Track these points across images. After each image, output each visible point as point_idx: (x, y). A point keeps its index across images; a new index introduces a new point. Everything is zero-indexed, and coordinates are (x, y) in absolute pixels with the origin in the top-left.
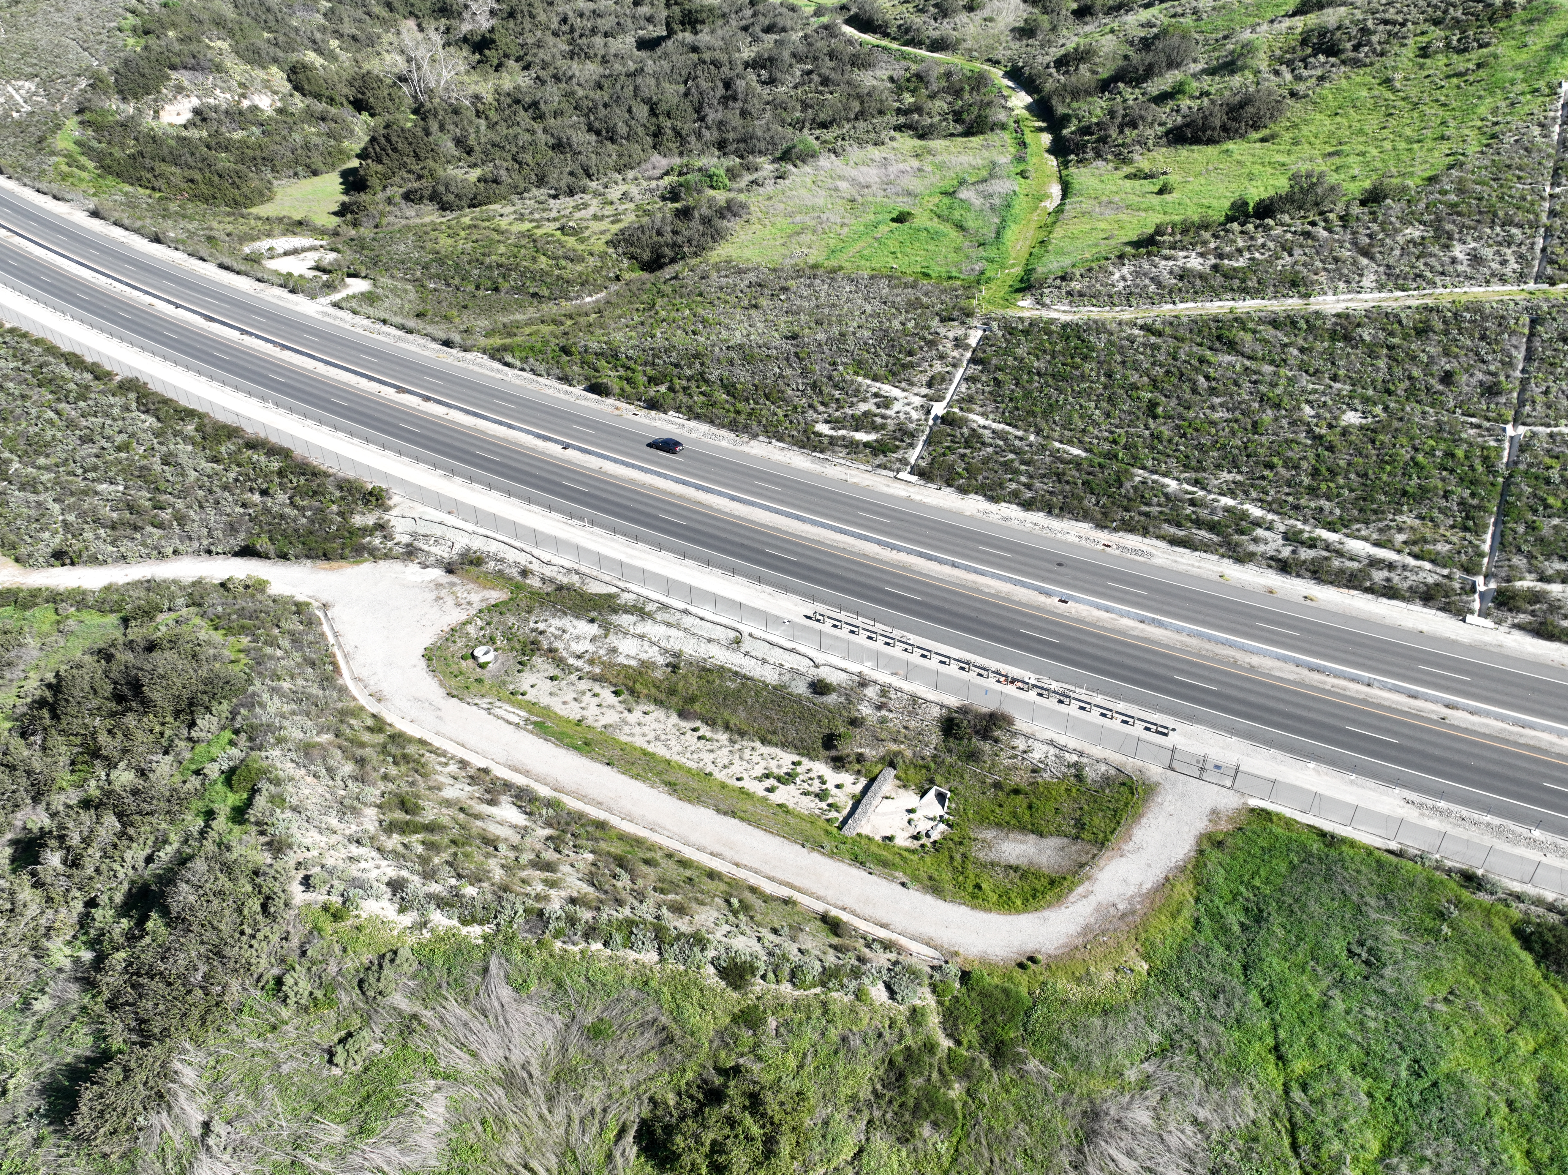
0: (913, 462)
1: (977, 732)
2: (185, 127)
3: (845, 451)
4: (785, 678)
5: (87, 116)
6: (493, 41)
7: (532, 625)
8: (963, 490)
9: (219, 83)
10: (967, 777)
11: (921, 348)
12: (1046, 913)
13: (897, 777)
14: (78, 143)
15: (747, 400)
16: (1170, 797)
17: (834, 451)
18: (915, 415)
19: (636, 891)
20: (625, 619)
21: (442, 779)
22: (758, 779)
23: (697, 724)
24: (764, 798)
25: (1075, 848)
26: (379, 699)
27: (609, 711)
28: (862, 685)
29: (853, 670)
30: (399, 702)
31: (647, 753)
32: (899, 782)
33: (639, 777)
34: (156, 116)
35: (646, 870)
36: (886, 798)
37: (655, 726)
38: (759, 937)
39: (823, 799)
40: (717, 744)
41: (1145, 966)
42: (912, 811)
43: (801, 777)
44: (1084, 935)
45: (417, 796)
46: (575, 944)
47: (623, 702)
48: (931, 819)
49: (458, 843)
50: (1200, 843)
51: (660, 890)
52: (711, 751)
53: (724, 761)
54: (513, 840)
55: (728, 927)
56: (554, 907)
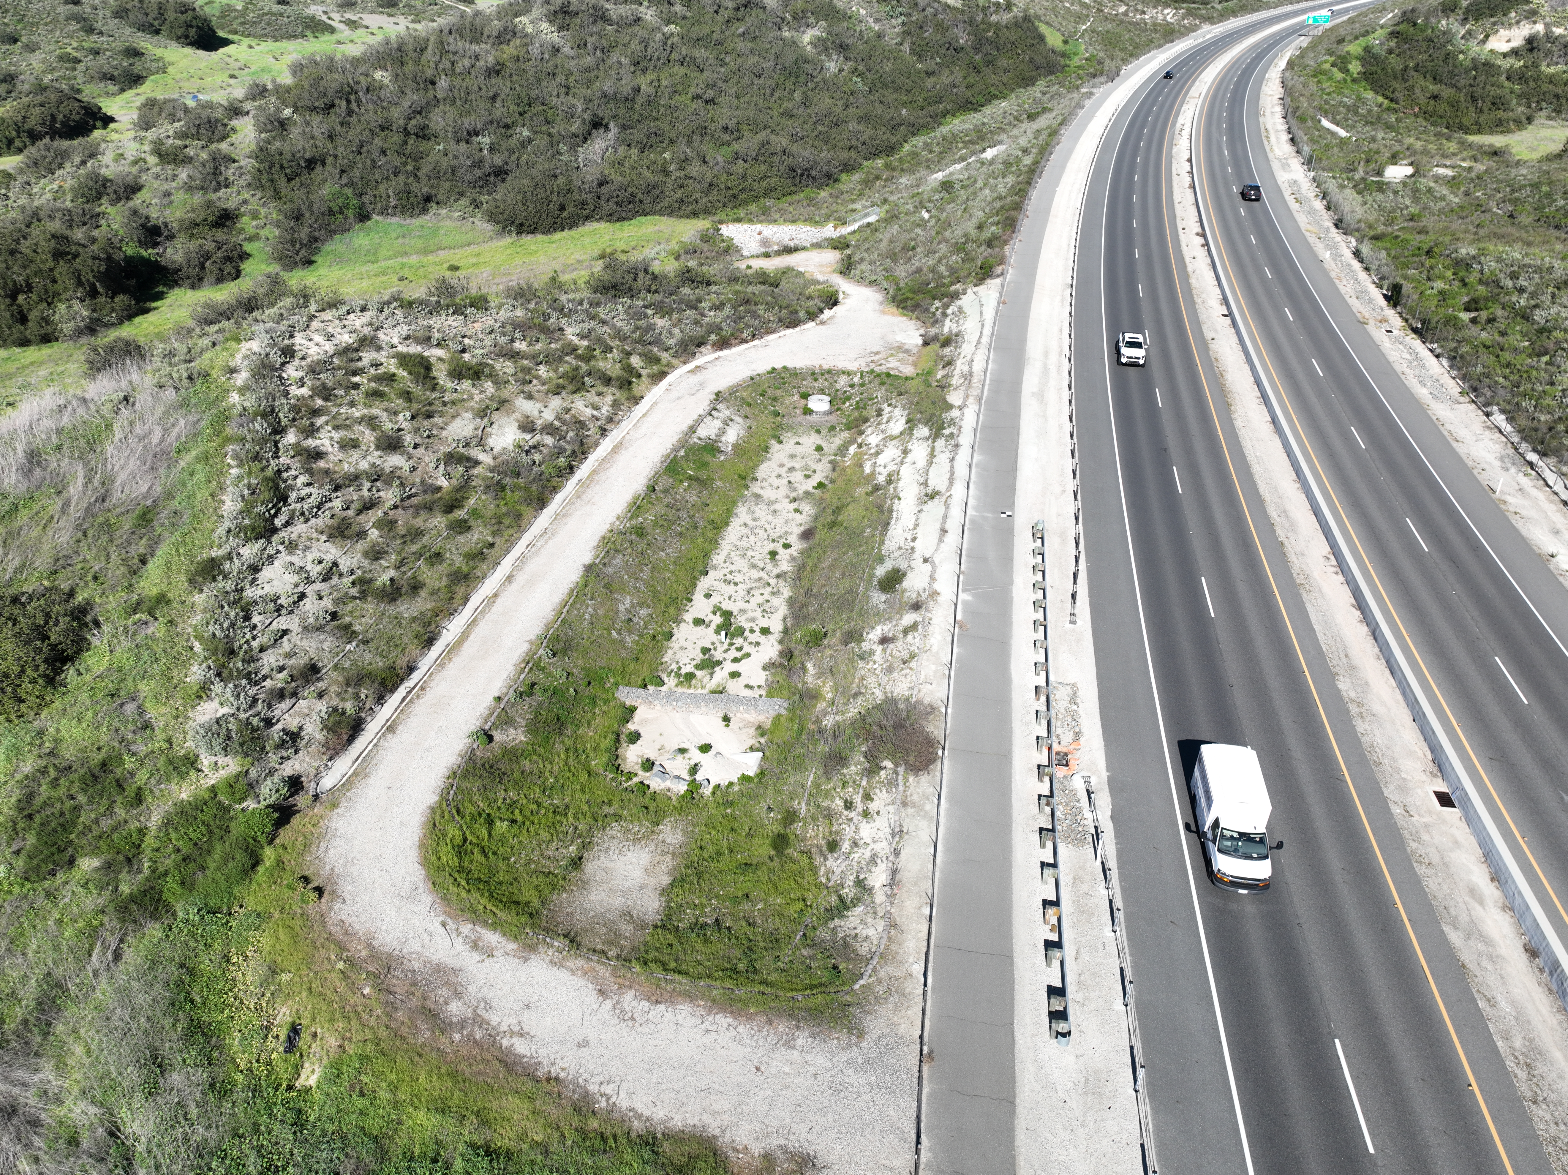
1: (878, 743)
2: (1505, 55)
4: (895, 553)
5: (1401, 27)
7: (884, 405)
10: (795, 778)
13: (775, 719)
14: (1367, 49)
19: (368, 506)
20: (923, 431)
21: (556, 403)
22: (717, 610)
23: (797, 545)
24: (678, 621)
25: (627, 929)
26: (692, 372)
27: (784, 490)
28: (916, 607)
29: (937, 586)
30: (694, 379)
31: (719, 526)
32: (768, 725)
33: (636, 507)
34: (1484, 41)
35: (438, 521)
36: (726, 719)
37: (778, 522)
38: (302, 596)
39: (697, 667)
40: (769, 567)
41: (312, 1081)
42: (705, 748)
43: (739, 641)
44: (374, 954)
45: (499, 383)
46: (236, 457)
47: (807, 493)
48: (694, 770)
49: (407, 396)
50: (678, 1138)
51: (387, 524)
52: (754, 566)
53: (738, 578)
54: (444, 433)
55: (315, 570)
56: (291, 437)
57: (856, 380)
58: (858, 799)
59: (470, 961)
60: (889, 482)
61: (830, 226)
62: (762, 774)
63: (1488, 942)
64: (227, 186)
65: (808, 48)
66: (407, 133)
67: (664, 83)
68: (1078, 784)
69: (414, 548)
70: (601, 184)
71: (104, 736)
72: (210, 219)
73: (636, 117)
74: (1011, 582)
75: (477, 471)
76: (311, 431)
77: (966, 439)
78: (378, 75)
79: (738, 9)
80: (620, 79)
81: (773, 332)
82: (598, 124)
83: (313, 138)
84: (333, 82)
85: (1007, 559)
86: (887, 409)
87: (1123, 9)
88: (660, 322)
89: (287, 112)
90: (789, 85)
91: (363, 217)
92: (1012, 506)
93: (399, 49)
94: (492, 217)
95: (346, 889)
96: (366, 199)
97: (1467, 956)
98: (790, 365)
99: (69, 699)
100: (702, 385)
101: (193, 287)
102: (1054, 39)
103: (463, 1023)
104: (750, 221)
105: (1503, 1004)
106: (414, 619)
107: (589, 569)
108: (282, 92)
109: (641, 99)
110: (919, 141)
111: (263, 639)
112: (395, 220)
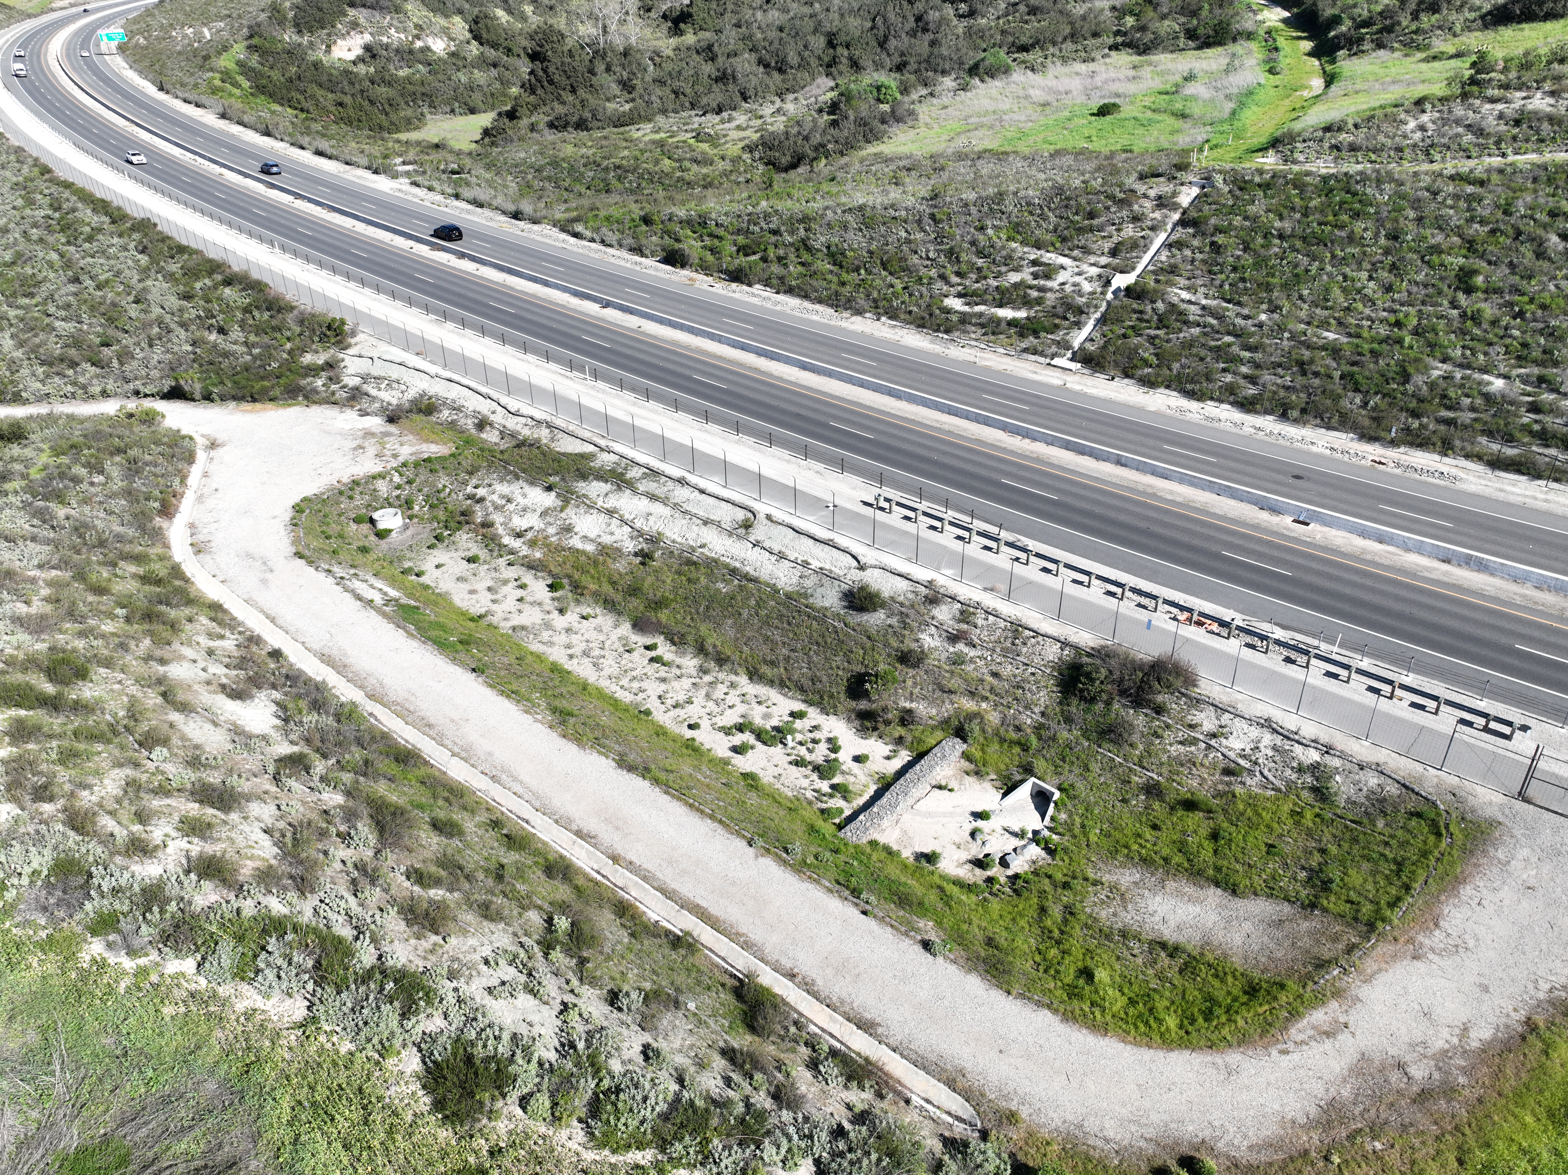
0: (1076, 345)
1: (1123, 693)
2: (354, 63)
3: (980, 331)
4: (808, 583)
5: (255, 41)
6: (690, 15)
7: (469, 490)
8: (1149, 383)
9: (395, 23)
10: (1095, 767)
11: (1107, 208)
12: (1234, 1057)
13: (966, 756)
14: (239, 63)
15: (857, 270)
16: (1525, 852)
17: (965, 332)
18: (1087, 287)
20: (593, 488)
22: (726, 730)
23: (658, 641)
24: (727, 761)
25: (1311, 927)
26: (200, 550)
27: (531, 609)
28: (934, 600)
29: (920, 578)
30: (224, 557)
32: (969, 766)
34: (329, 51)
35: (428, 838)
36: (941, 787)
37: (592, 635)
39: (827, 777)
40: (678, 671)
42: (981, 815)
43: (800, 737)
45: (108, 663)
46: (133, 953)
47: (559, 599)
48: (1015, 834)
49: (90, 735)
51: (422, 878)
52: (666, 680)
53: (678, 697)
54: (212, 750)
55: (511, 973)
57: (397, 479)
58: (1186, 733)
59: (1349, 1044)
60: (653, 542)
63: (1433, 568)
74: (944, 546)
86: (483, 491)
97: (1446, 580)
100: (250, 555)
106: (636, 937)
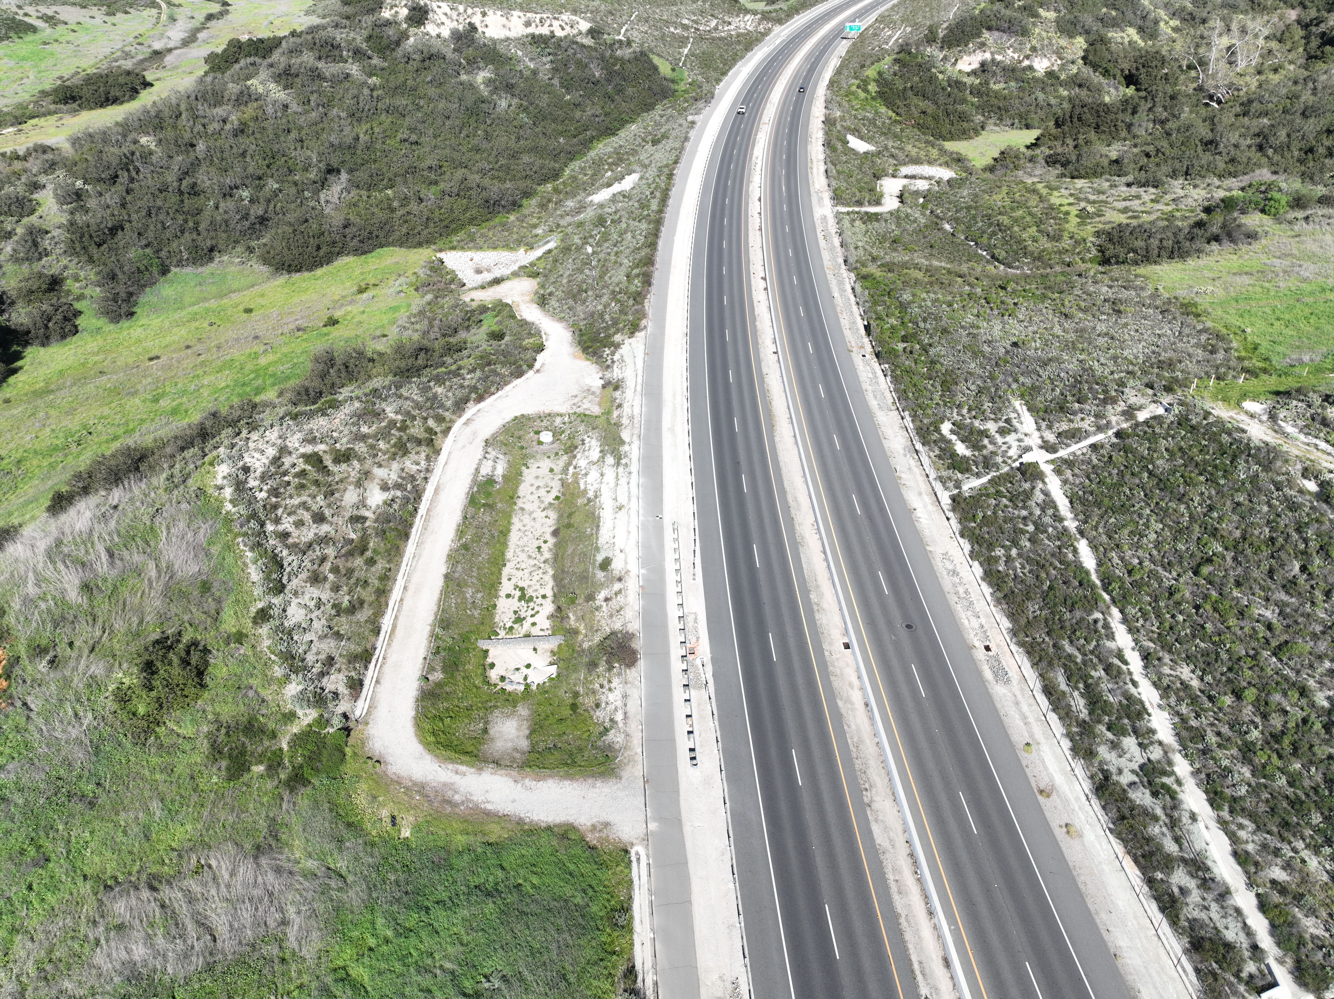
0: (963, 488)
1: (612, 654)
2: (969, 74)
3: (937, 453)
4: (605, 546)
5: (901, 56)
7: (585, 437)
8: (964, 532)
9: (1017, 44)
11: (1094, 400)
13: (559, 645)
14: (880, 73)
15: (930, 379)
16: (607, 790)
17: (930, 449)
18: (1012, 452)
19: (323, 559)
20: (610, 460)
21: (395, 466)
22: (516, 587)
23: (552, 540)
24: (497, 597)
25: (518, 755)
26: (466, 423)
27: (537, 503)
28: (620, 579)
29: (629, 567)
30: (469, 430)
31: (505, 533)
32: (556, 649)
33: (460, 533)
34: (955, 64)
35: (359, 562)
36: (535, 649)
37: (537, 525)
38: (311, 620)
39: (515, 622)
40: (538, 556)
41: (408, 834)
42: (528, 666)
43: (531, 604)
44: (415, 784)
45: (361, 460)
46: (245, 545)
47: (550, 504)
48: (526, 678)
49: (317, 483)
50: (559, 826)
51: (335, 570)
52: (530, 557)
53: (523, 566)
54: (343, 503)
55: (312, 604)
56: (270, 527)
57: (566, 419)
58: (605, 683)
59: (457, 779)
60: (596, 497)
61: (522, 250)
62: (559, 675)
63: (852, 703)
64: (47, 255)
65: (482, 87)
66: (181, 193)
67: (376, 130)
68: (698, 662)
69: (353, 581)
70: (345, 227)
71: (242, 708)
72: (44, 287)
73: (359, 161)
74: (664, 560)
75: (368, 524)
76: (277, 521)
77: (634, 468)
78: (144, 140)
79: (424, 61)
80: (342, 131)
81: (509, 383)
82: (332, 171)
83: (108, 207)
84: (113, 153)
85: (661, 546)
86: (587, 440)
87: (713, 23)
88: (439, 390)
89: (79, 184)
90: (472, 121)
91: (165, 271)
92: (661, 511)
93: (157, 116)
94: (266, 261)
95: (390, 759)
96: (163, 254)
97: (843, 711)
98: (525, 413)
99: (212, 692)
100: (475, 434)
101: (43, 345)
102: (664, 68)
103: (463, 803)
104: (462, 248)
105: (853, 726)
106: (366, 621)
107: (446, 576)
108: (71, 167)
109: (360, 147)
110: (575, 165)
111: (304, 647)
112: (189, 270)
